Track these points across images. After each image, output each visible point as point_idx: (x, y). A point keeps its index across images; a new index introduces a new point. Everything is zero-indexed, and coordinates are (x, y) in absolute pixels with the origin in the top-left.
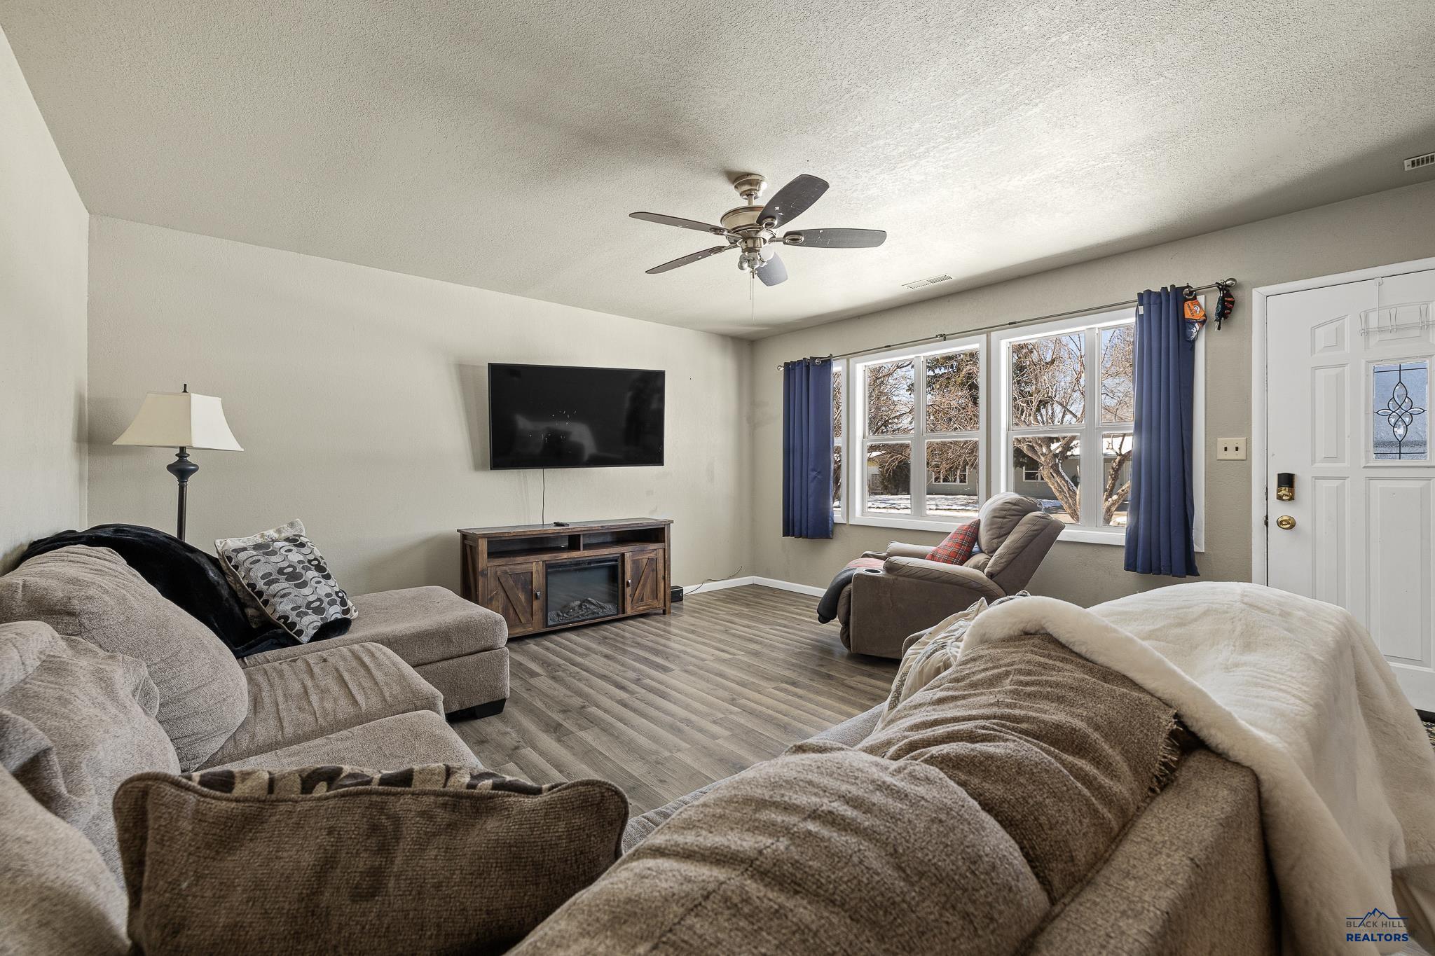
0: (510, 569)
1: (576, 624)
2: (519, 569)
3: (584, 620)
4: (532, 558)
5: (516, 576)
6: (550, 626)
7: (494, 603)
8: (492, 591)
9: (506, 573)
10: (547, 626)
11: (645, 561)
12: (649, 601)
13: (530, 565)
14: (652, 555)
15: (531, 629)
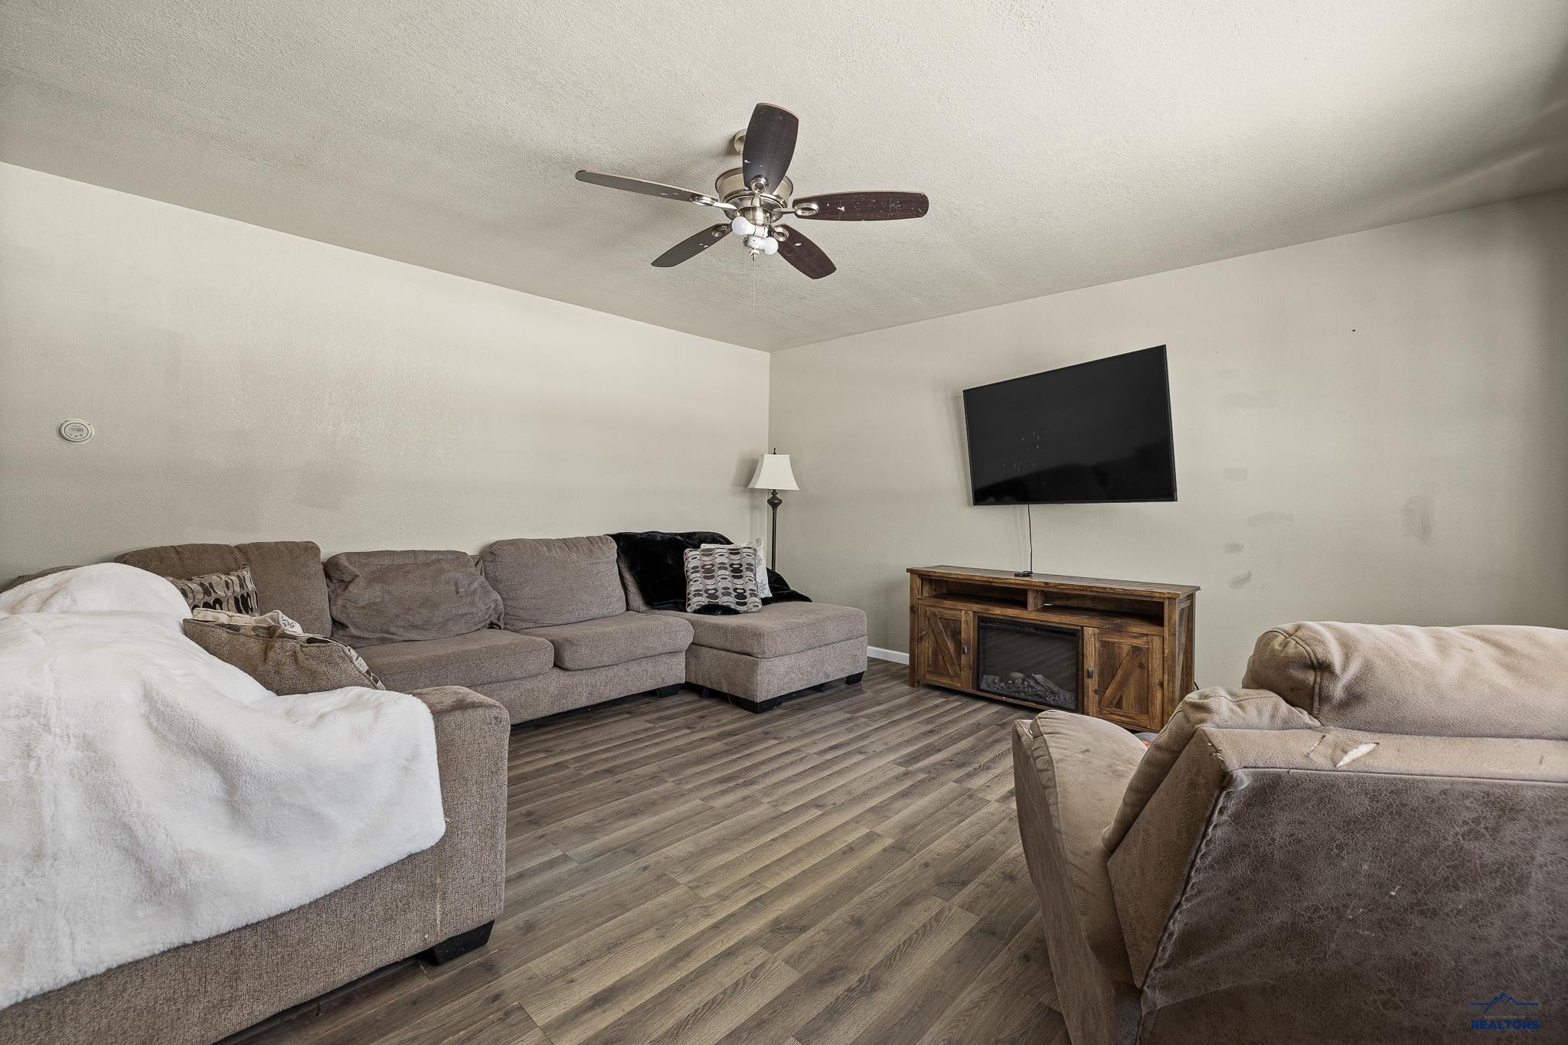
0: (939, 611)
1: (1010, 700)
2: (948, 614)
3: (1026, 700)
4: (960, 605)
5: (947, 622)
6: (983, 691)
7: (923, 643)
8: (922, 630)
9: (935, 615)
10: (979, 689)
11: (1125, 649)
12: (1133, 712)
13: (959, 612)
14: (1138, 642)
15: (959, 685)
